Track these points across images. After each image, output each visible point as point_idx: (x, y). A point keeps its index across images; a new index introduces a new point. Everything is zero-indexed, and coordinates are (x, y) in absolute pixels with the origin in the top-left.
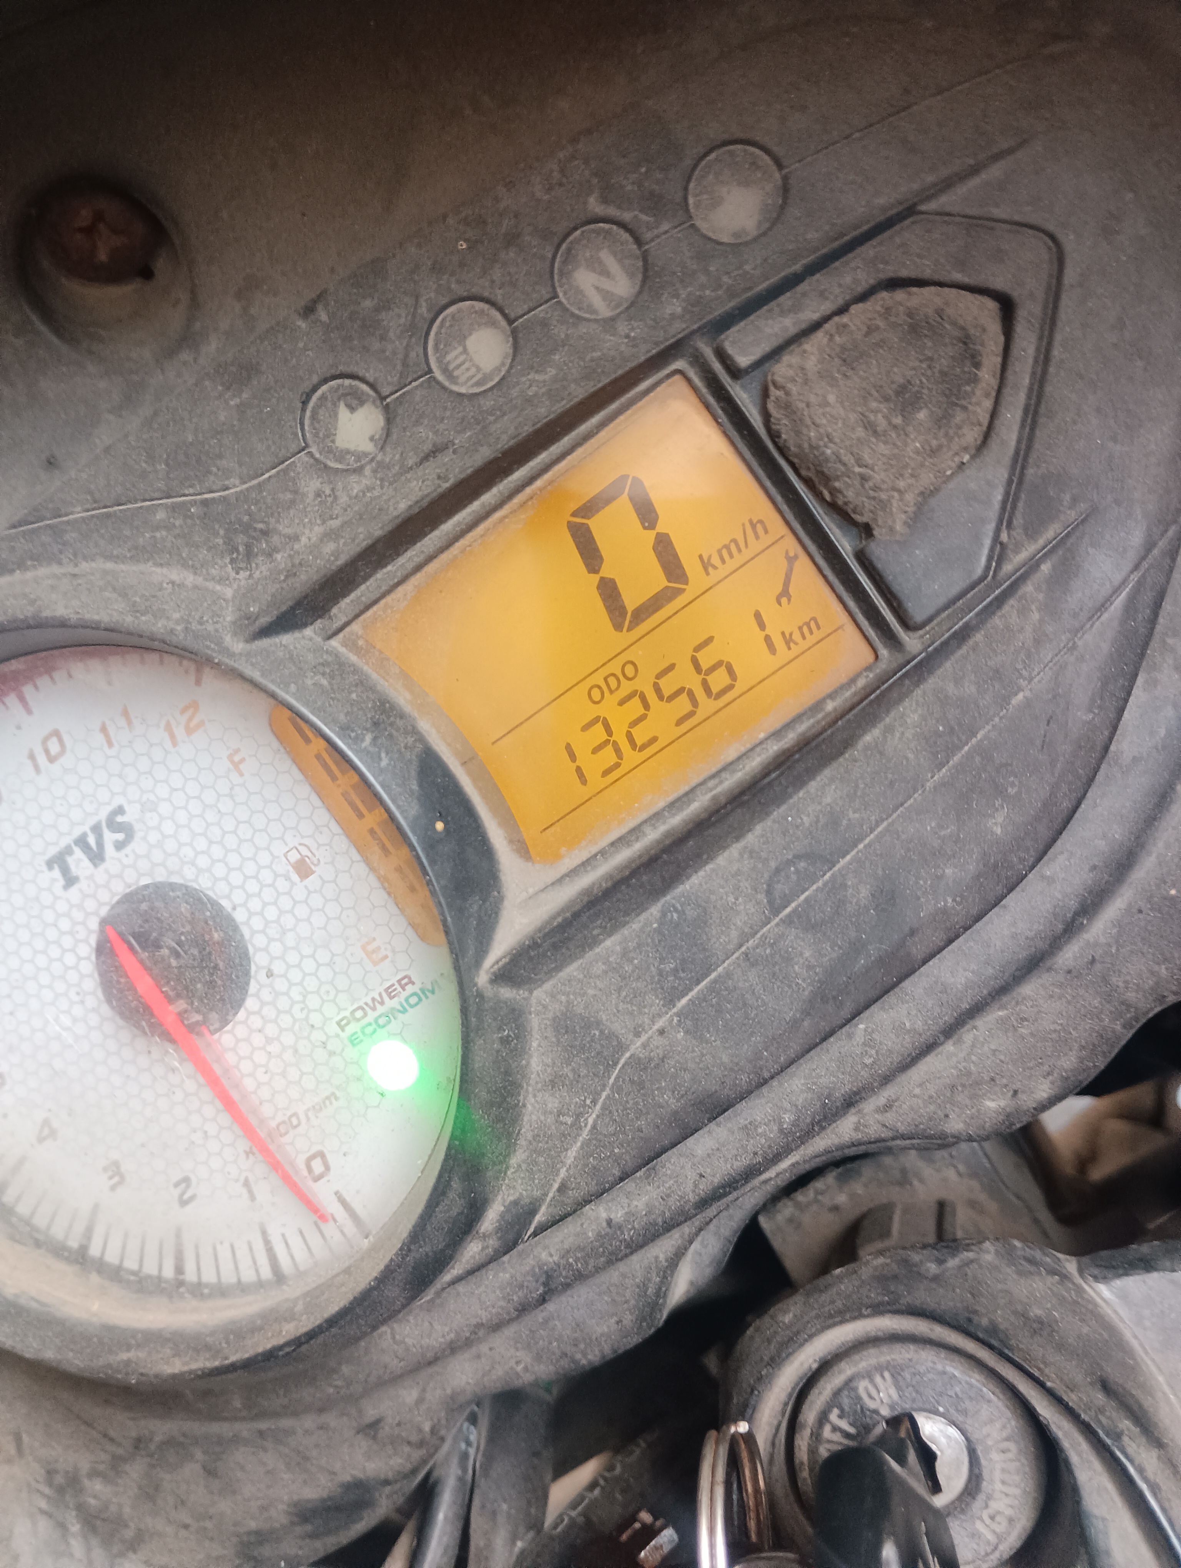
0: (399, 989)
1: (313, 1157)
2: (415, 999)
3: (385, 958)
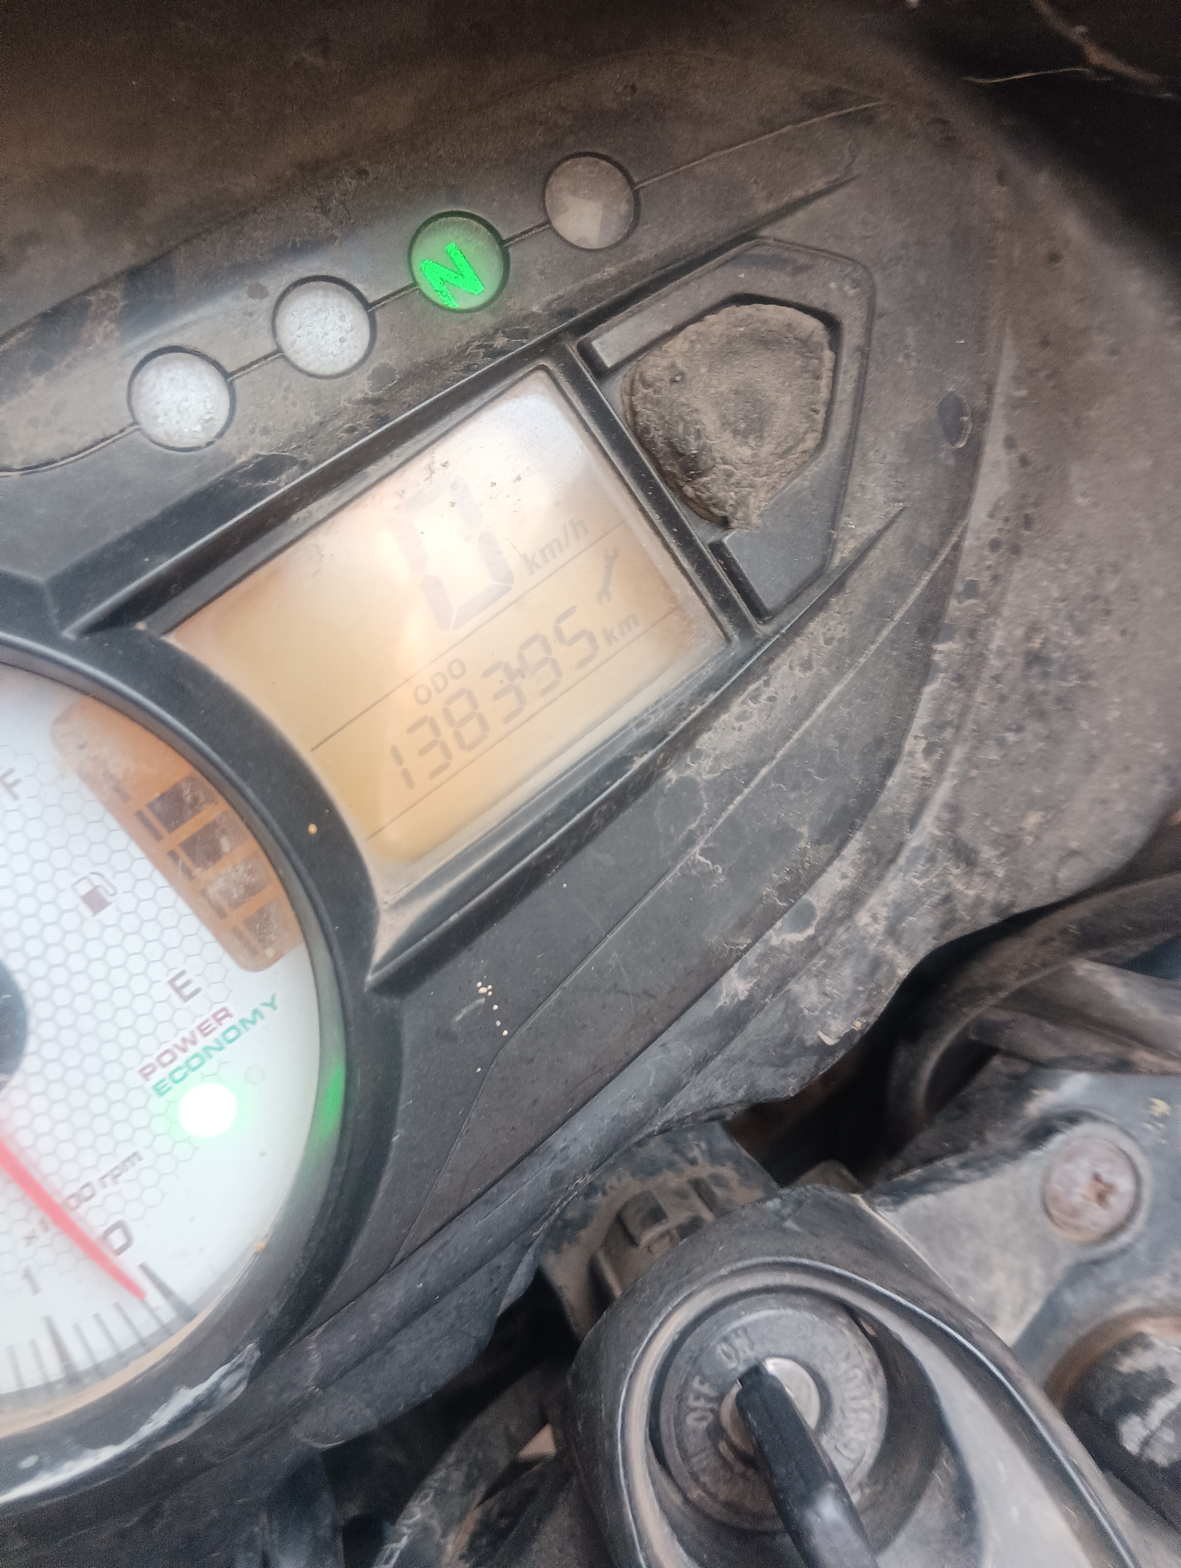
0: (215, 1025)
1: (112, 1228)
2: (232, 1034)
3: (197, 991)
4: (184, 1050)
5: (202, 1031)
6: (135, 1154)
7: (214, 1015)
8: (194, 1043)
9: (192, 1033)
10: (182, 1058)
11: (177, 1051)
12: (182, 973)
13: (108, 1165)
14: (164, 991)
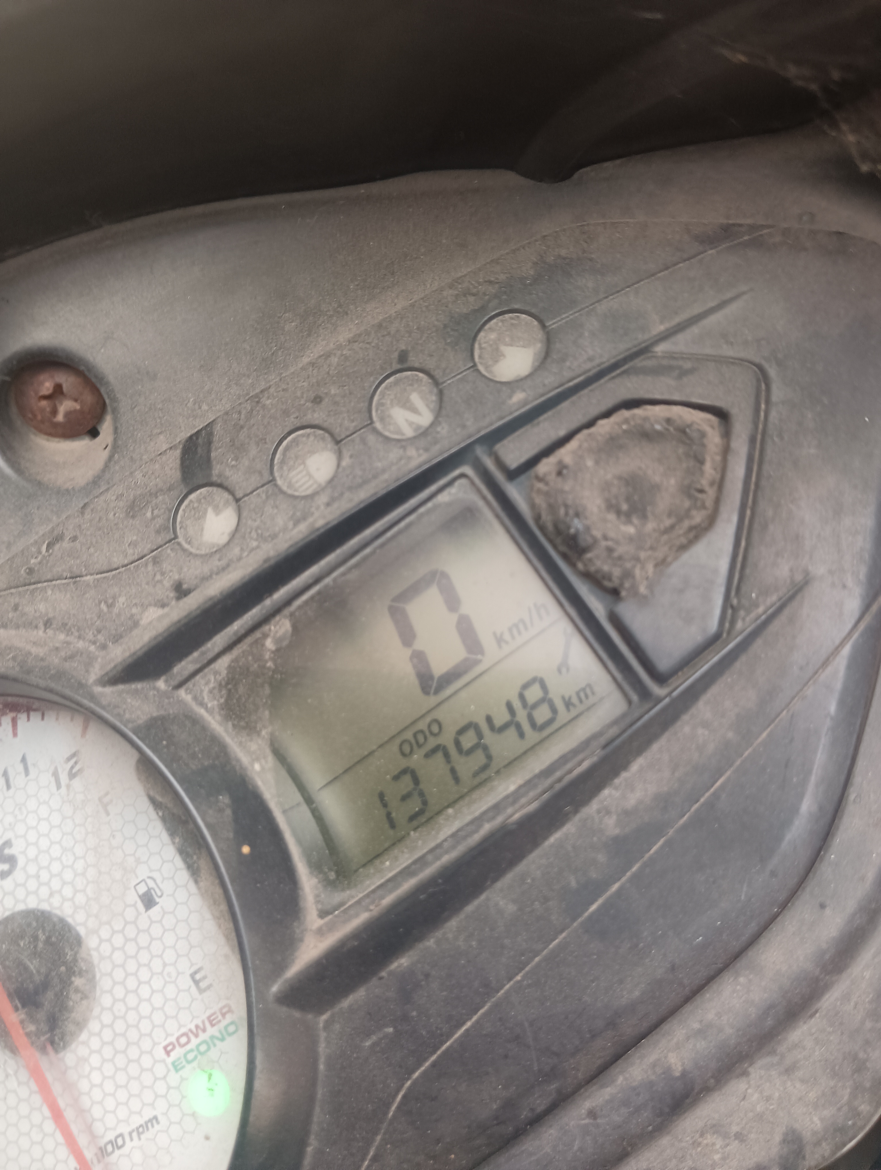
0: (220, 1017)
2: (233, 1028)
3: (211, 986)
4: (197, 1036)
5: (210, 1021)
6: (155, 1117)
9: (203, 1022)
12: (200, 970)
13: (136, 1122)
14: (186, 982)
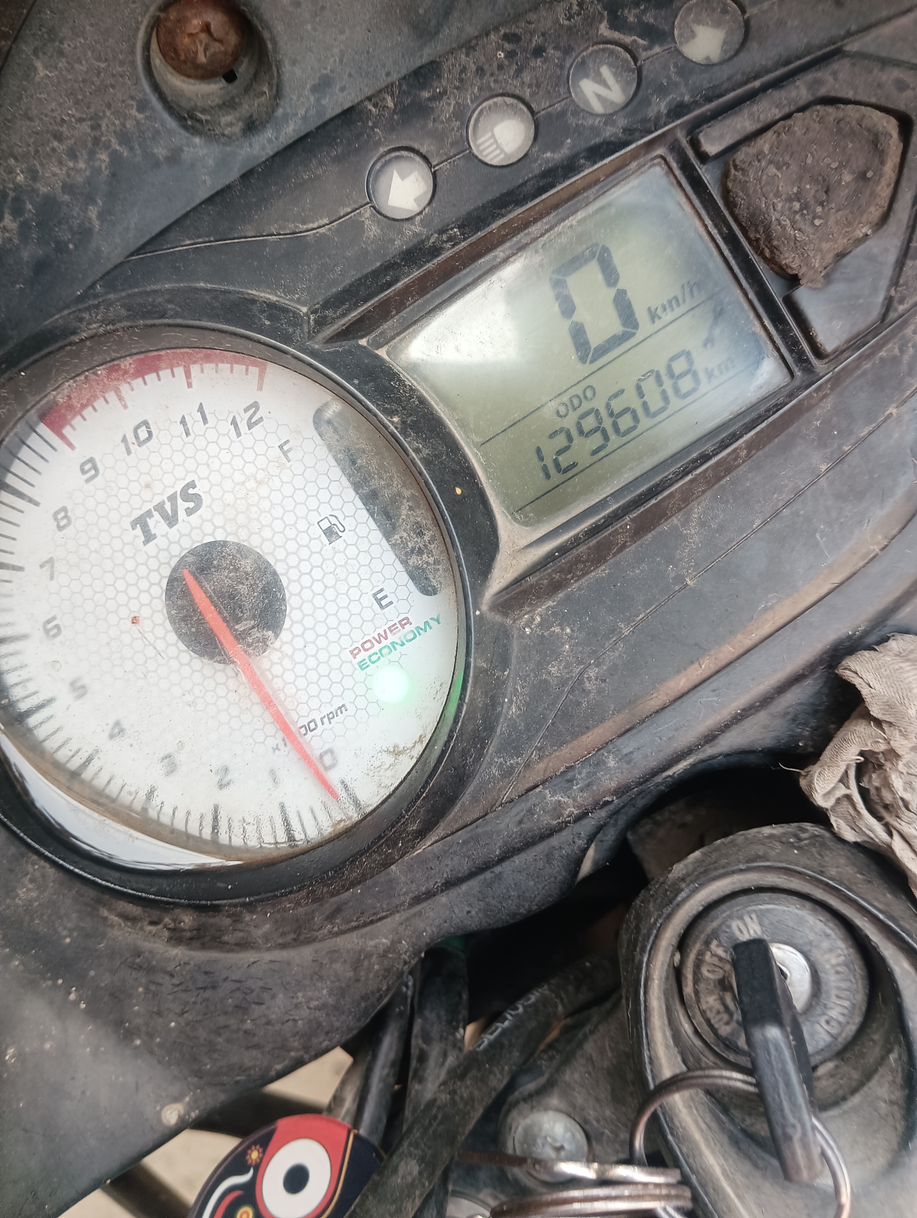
0: (400, 627)
1: (326, 752)
2: (411, 636)
3: (391, 603)
4: (379, 642)
5: (391, 631)
6: (343, 706)
7: (400, 622)
8: (386, 638)
9: (385, 631)
10: (377, 647)
11: (374, 642)
12: (381, 590)
13: (325, 711)
14: (368, 600)
